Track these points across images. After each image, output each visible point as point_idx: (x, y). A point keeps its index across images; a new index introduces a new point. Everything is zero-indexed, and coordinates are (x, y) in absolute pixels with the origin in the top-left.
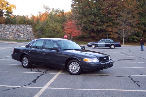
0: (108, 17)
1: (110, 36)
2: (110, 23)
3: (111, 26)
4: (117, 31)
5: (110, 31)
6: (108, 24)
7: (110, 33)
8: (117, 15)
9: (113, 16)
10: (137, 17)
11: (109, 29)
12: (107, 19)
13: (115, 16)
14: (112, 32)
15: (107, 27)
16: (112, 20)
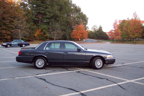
0: (2, 22)
1: (4, 37)
2: (4, 27)
3: (5, 29)
4: (10, 33)
5: (4, 33)
6: (2, 27)
7: (4, 35)
8: (10, 20)
9: (7, 21)
10: (25, 22)
11: (4, 32)
12: (2, 24)
13: (9, 21)
14: (6, 34)
15: (1, 30)
16: (6, 24)
